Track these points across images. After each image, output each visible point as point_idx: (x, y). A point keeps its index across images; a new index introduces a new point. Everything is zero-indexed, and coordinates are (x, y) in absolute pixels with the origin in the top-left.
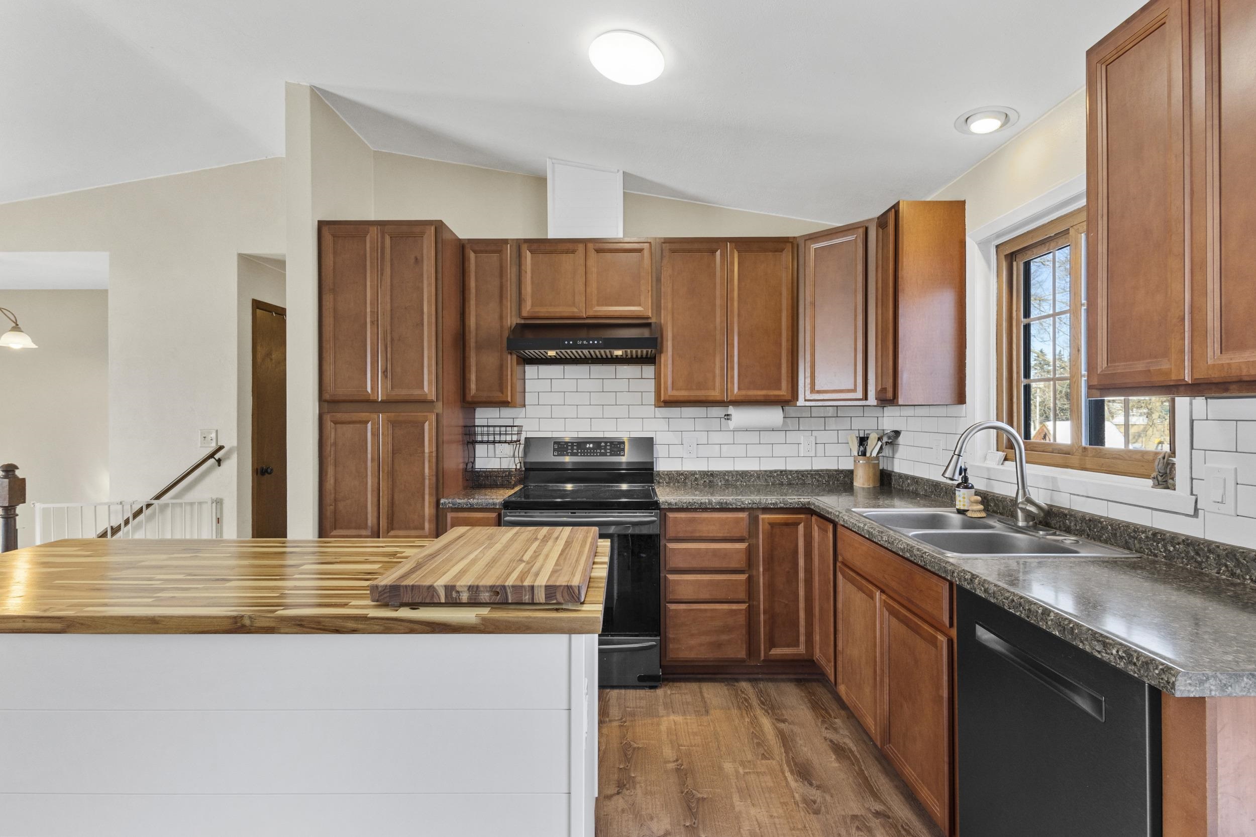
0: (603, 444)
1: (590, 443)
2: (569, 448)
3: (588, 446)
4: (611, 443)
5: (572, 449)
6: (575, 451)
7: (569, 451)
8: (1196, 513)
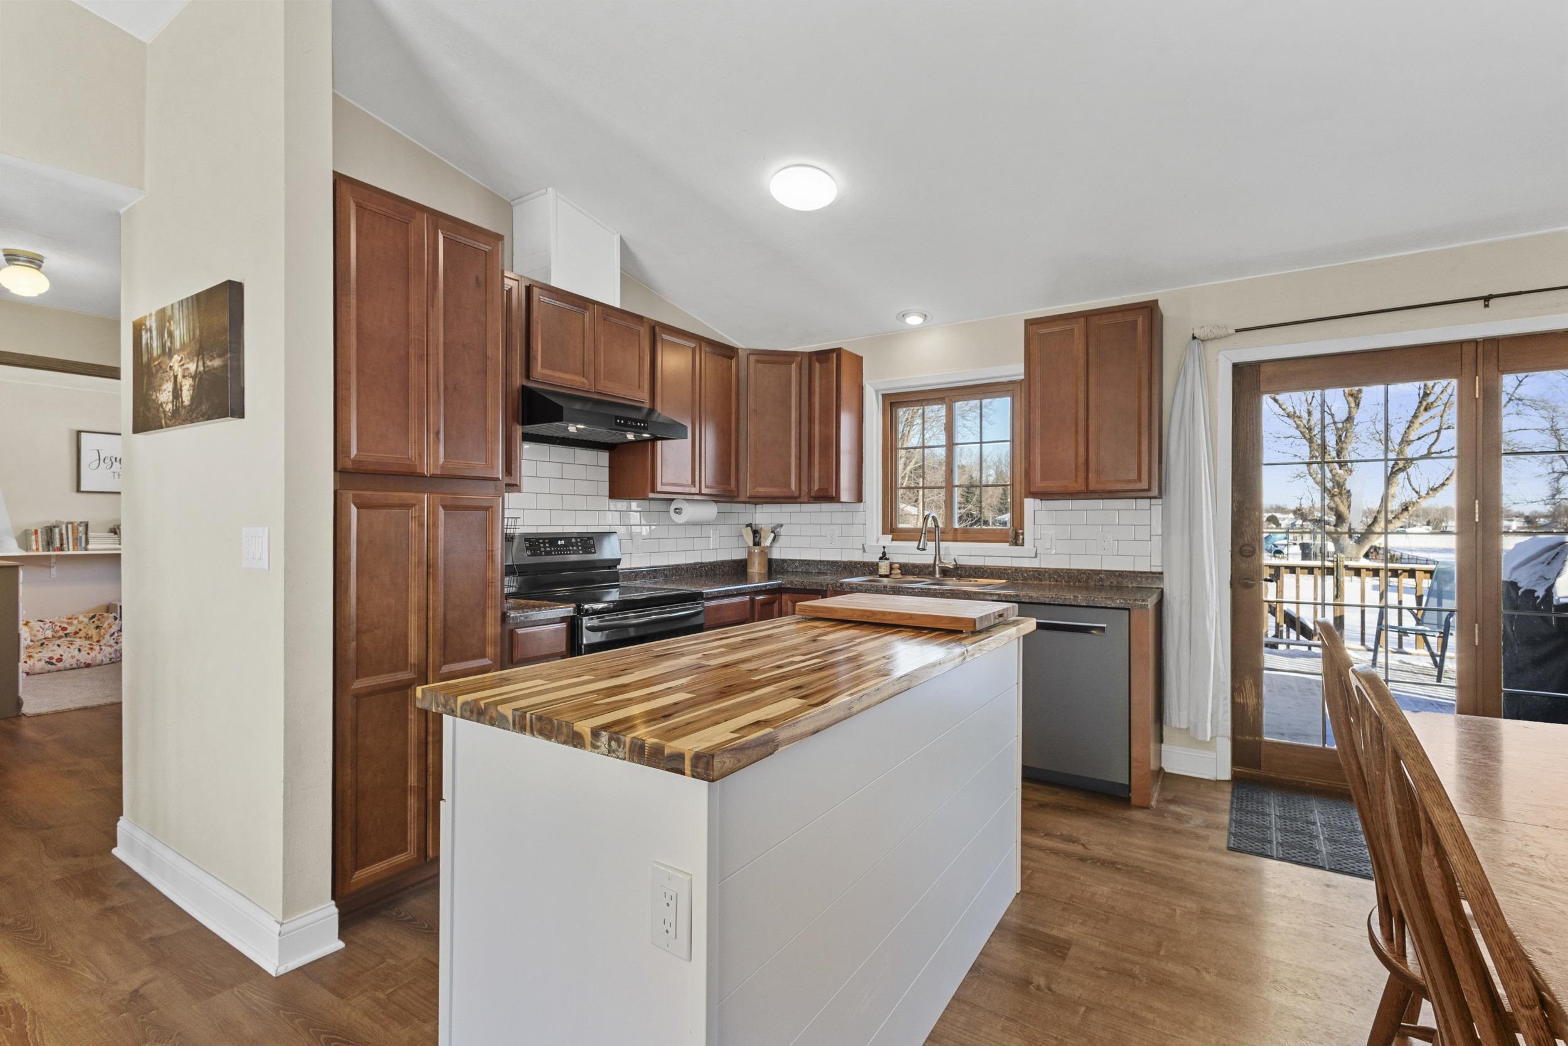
0: (573, 540)
1: (561, 539)
2: (542, 545)
3: (559, 543)
4: (581, 538)
5: (545, 547)
6: (548, 549)
7: (542, 549)
8: (1036, 556)
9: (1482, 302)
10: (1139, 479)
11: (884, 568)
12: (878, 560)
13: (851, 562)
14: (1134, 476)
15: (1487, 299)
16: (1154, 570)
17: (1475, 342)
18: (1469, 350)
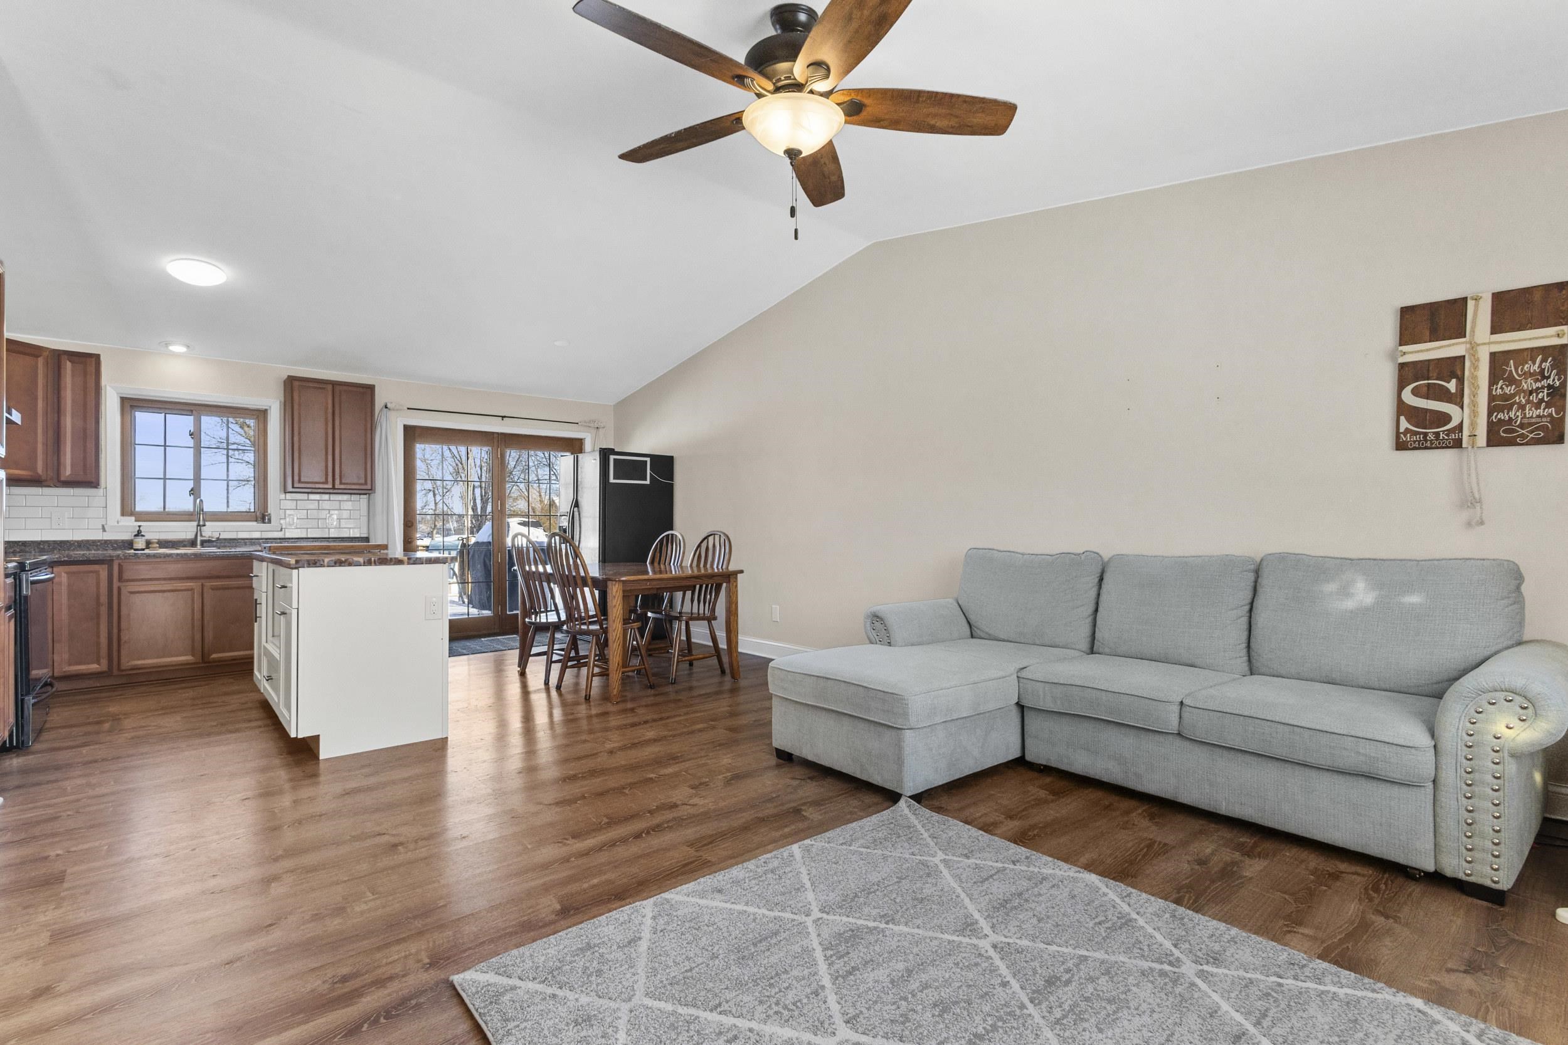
8: (281, 530)
9: (501, 418)
10: (366, 483)
11: (140, 543)
12: (133, 538)
13: (88, 541)
14: (363, 481)
15: (503, 417)
16: (363, 536)
17: (498, 433)
18: (495, 435)
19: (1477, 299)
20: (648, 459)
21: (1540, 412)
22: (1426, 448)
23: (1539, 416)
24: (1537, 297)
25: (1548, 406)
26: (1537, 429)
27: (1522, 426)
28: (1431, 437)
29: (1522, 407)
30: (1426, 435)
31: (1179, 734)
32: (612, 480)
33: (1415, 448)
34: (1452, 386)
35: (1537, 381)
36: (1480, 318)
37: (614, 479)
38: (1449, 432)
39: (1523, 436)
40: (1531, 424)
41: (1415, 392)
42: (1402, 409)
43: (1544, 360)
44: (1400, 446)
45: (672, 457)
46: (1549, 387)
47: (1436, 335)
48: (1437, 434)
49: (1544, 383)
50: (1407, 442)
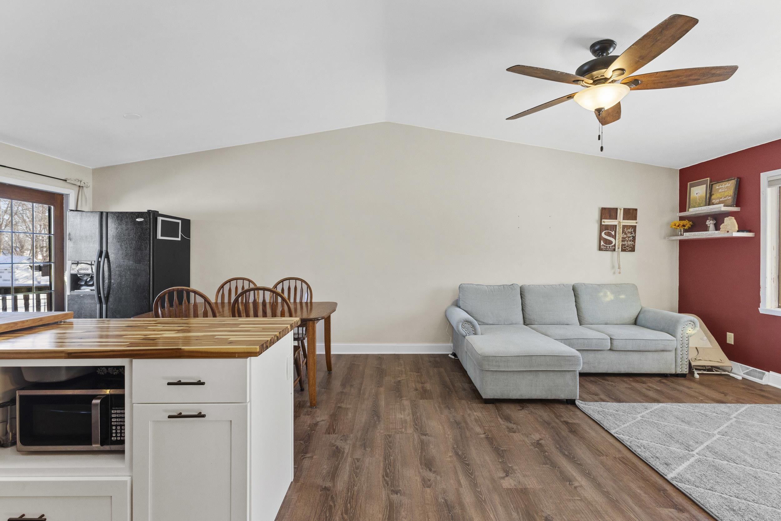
19: (620, 209)
20: (180, 221)
21: (630, 243)
22: (607, 251)
23: (631, 244)
24: (631, 211)
25: (632, 242)
26: (630, 247)
27: (627, 246)
28: (608, 247)
29: (627, 241)
30: (607, 246)
31: (611, 350)
32: (159, 237)
33: (604, 250)
34: (613, 233)
35: (630, 234)
36: (620, 214)
37: (161, 236)
38: (612, 246)
39: (627, 249)
40: (629, 246)
41: (605, 234)
42: (601, 238)
43: (632, 229)
44: (600, 249)
45: (190, 220)
46: (633, 236)
47: (611, 218)
48: (609, 247)
49: (632, 235)
50: (602, 248)
